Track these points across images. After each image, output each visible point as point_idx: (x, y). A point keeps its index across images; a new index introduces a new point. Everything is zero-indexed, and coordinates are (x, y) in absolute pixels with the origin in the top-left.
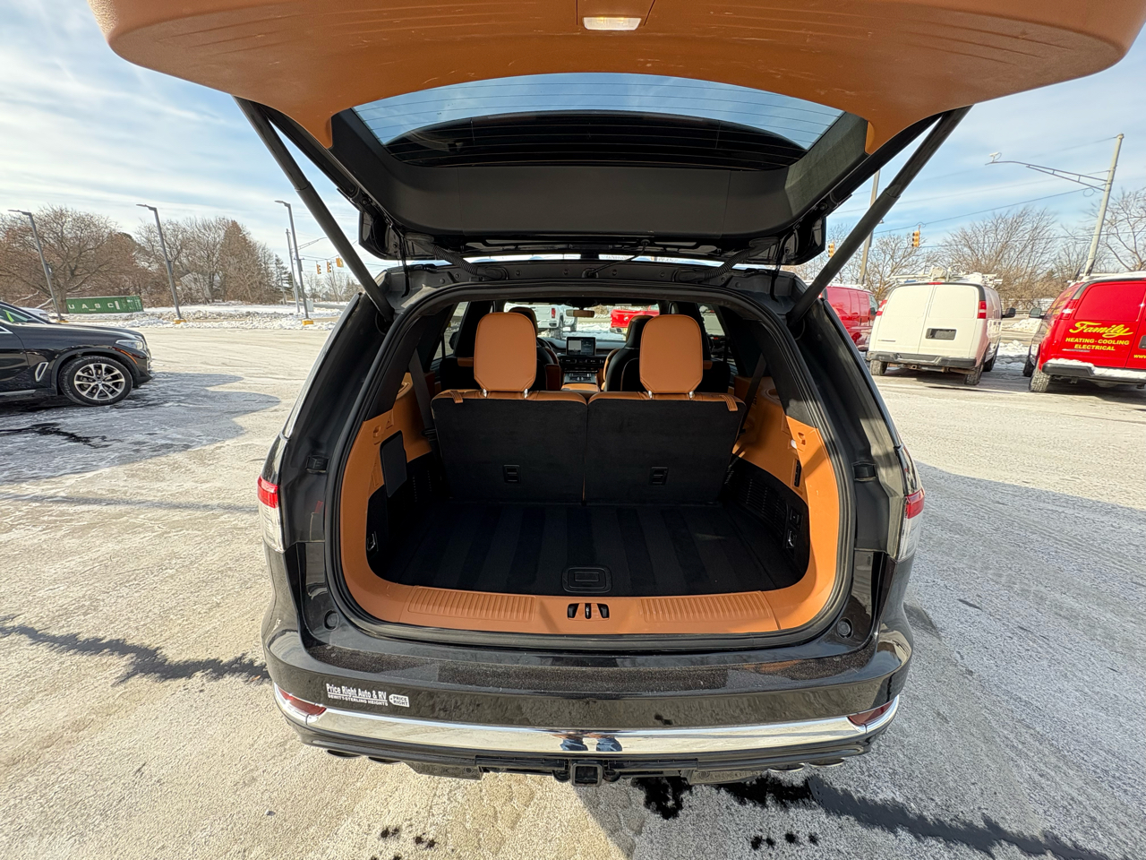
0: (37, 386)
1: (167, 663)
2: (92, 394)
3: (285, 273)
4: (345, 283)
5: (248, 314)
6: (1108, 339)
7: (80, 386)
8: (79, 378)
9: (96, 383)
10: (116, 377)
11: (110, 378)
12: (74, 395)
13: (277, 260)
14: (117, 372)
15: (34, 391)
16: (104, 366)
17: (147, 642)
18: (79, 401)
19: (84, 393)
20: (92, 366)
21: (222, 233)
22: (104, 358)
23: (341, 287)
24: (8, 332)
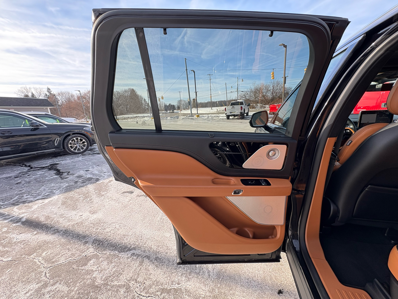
0: (56, 147)
2: (75, 149)
3: (147, 103)
4: (164, 105)
5: (136, 117)
7: (71, 146)
8: (70, 144)
9: (76, 145)
10: (83, 142)
11: (82, 143)
12: (69, 150)
13: (144, 99)
14: (84, 140)
15: (55, 149)
16: (79, 138)
18: (70, 153)
19: (72, 150)
20: (75, 139)
21: (130, 93)
22: (79, 135)
23: (162, 106)
24: (46, 127)
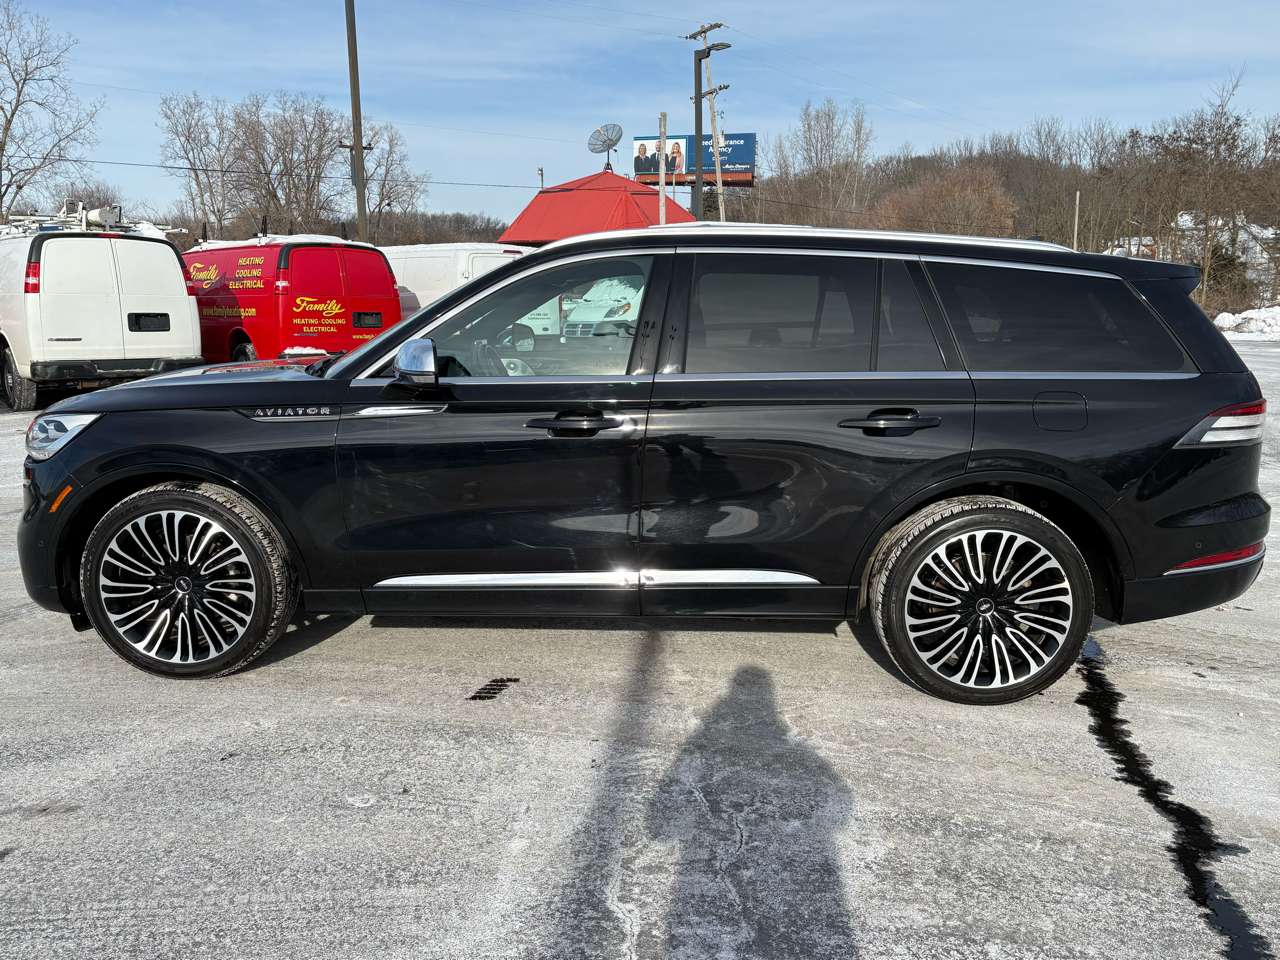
1: (1181, 829)
6: (329, 318)
17: (1171, 866)
